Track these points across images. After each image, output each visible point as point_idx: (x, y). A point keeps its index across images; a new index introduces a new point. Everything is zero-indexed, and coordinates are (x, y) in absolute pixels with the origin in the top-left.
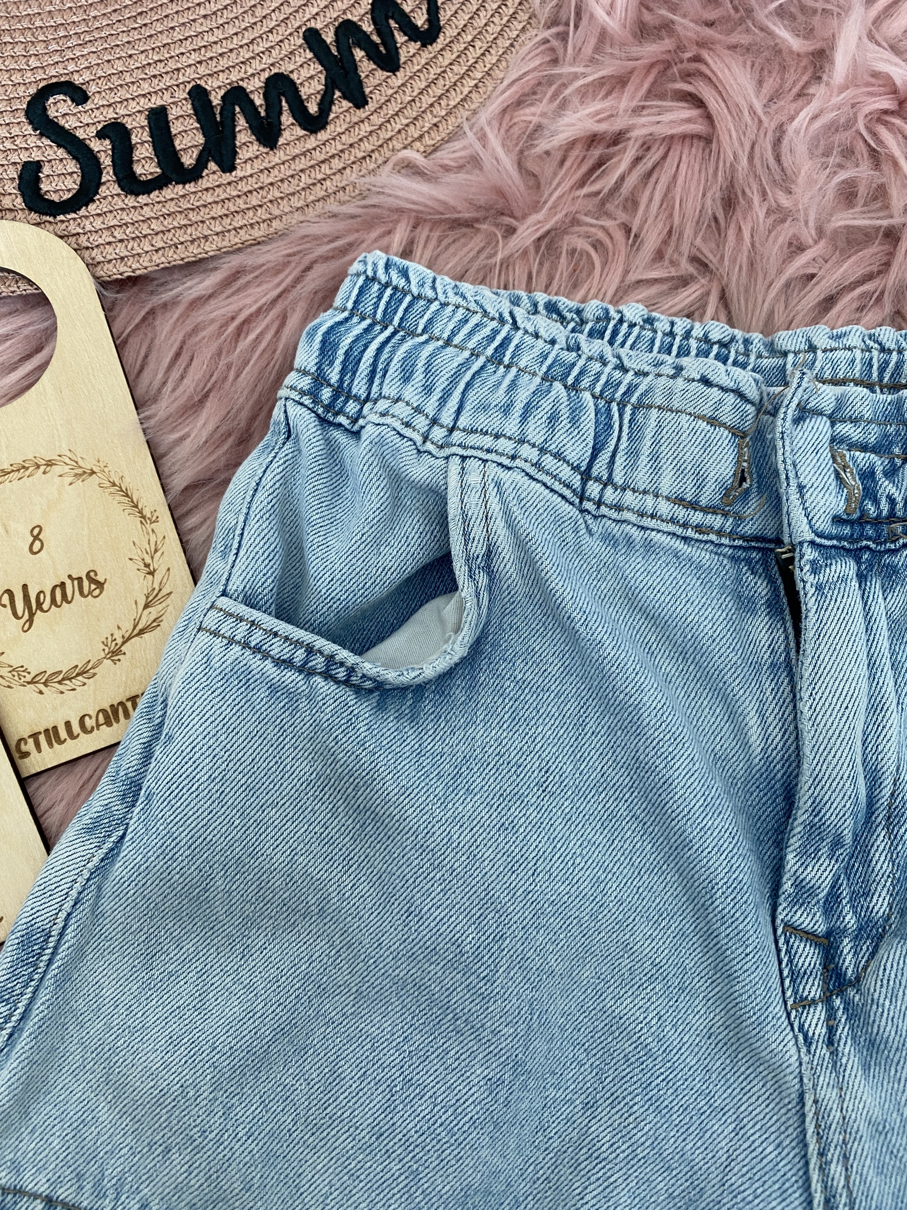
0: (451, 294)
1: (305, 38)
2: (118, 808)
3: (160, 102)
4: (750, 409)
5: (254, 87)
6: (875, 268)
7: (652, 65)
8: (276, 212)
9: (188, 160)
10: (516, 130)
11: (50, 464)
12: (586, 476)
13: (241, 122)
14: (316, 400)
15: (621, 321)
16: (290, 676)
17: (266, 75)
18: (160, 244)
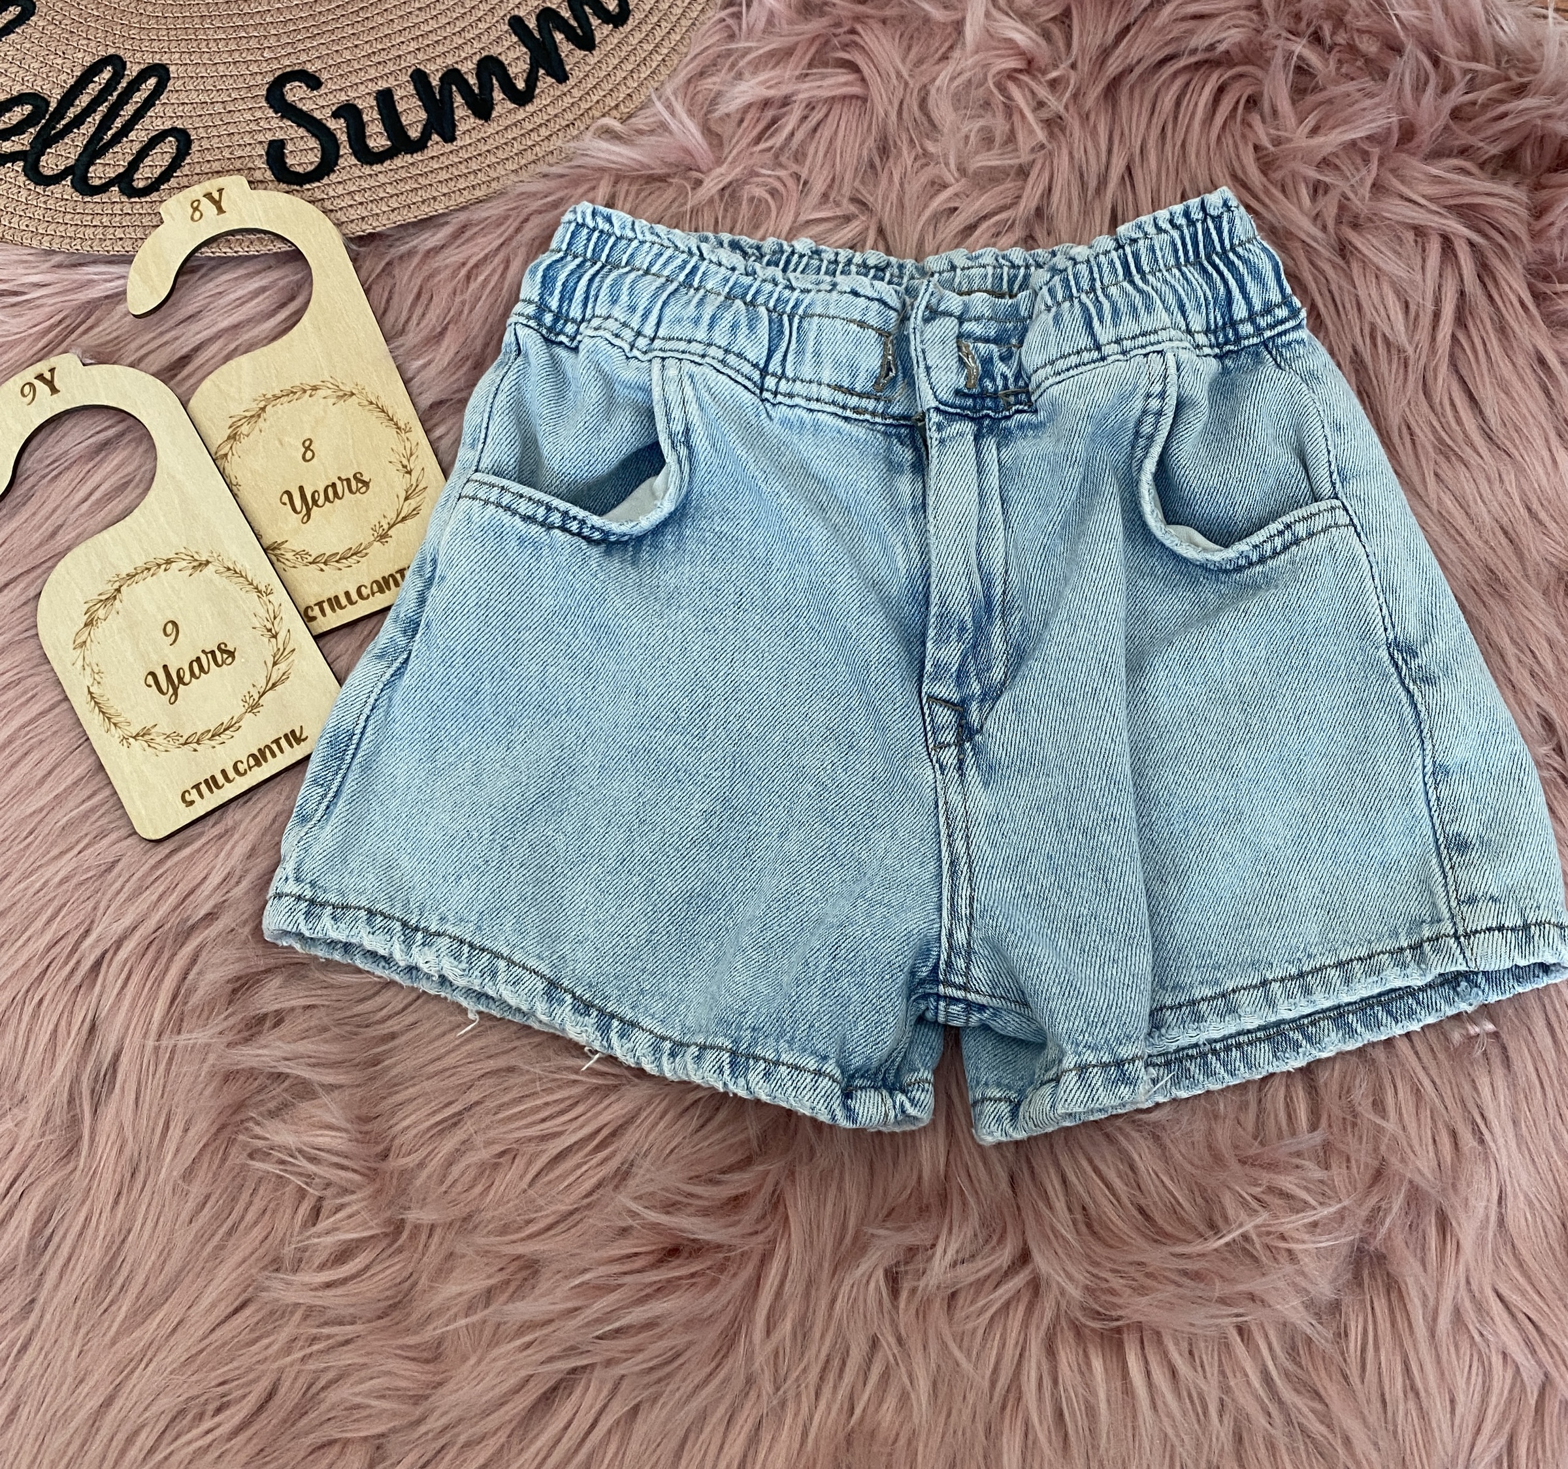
0: (647, 234)
1: (510, 24)
2: (401, 641)
3: (385, 85)
4: (893, 314)
5: (468, 69)
6: (1009, 201)
7: (813, 39)
8: (494, 175)
9: (414, 133)
10: (700, 97)
11: (315, 388)
12: (764, 372)
13: (458, 100)
14: (540, 323)
15: (793, 253)
16: (535, 529)
17: (478, 57)
18: (396, 205)
